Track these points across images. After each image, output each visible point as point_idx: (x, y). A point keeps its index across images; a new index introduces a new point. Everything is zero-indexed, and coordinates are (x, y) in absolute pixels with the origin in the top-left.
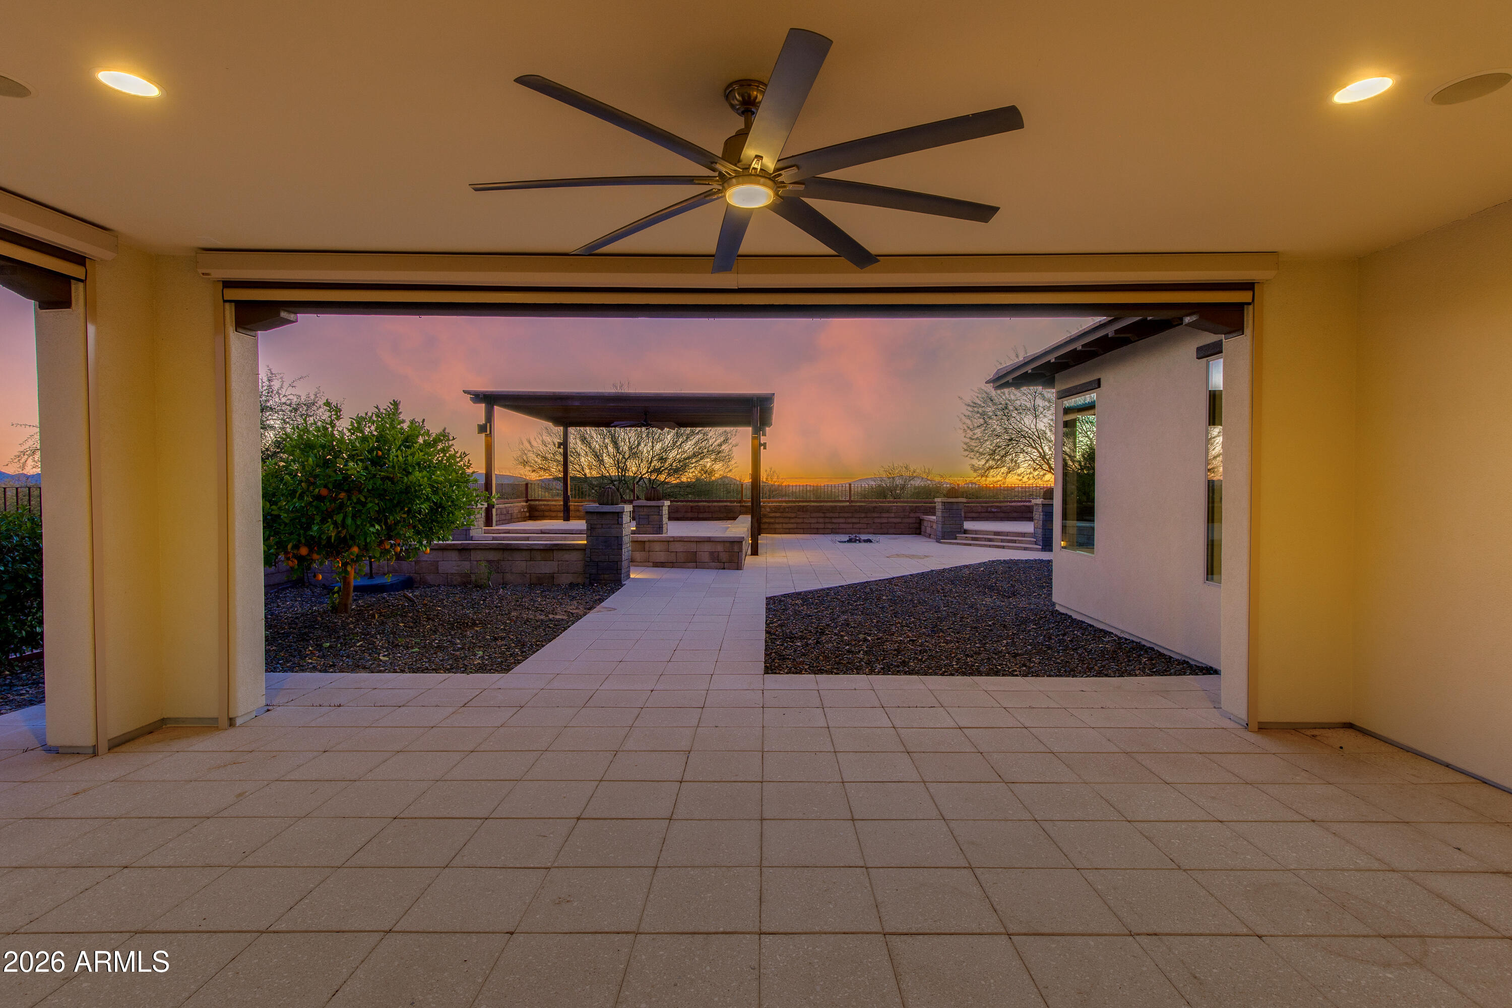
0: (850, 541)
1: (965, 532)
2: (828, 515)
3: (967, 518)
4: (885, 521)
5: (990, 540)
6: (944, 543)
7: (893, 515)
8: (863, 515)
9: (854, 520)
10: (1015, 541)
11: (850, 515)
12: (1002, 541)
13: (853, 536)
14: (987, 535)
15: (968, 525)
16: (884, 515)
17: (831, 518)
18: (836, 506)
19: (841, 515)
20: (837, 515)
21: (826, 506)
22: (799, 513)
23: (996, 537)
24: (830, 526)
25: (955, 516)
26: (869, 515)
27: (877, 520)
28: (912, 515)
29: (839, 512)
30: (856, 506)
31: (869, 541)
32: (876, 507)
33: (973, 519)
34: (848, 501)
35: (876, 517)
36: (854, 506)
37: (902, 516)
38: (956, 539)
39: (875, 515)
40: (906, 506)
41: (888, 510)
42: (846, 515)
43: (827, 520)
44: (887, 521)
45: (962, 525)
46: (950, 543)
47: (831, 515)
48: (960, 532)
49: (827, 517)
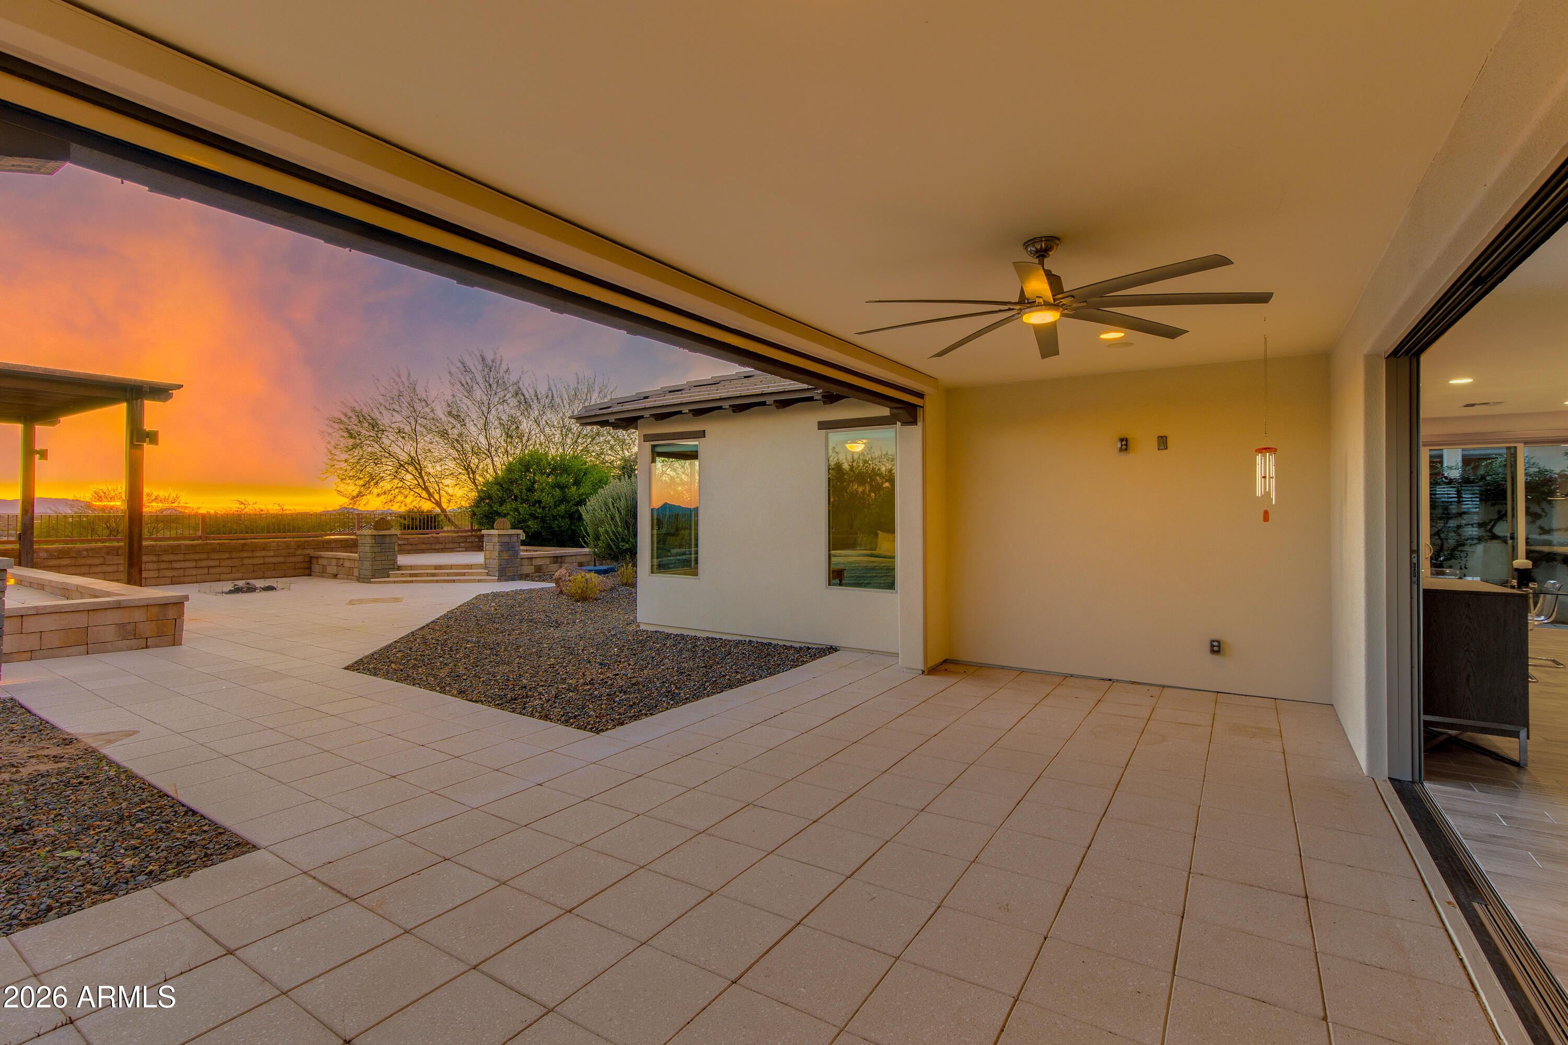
0: (237, 590)
1: (399, 568)
2: (164, 558)
3: (403, 551)
4: (261, 561)
5: (433, 575)
6: (375, 582)
7: (271, 553)
8: (226, 556)
9: (211, 563)
10: (464, 574)
11: (203, 556)
12: (448, 575)
13: (241, 583)
14: (426, 569)
15: (402, 560)
16: (258, 554)
17: (171, 562)
18: (179, 546)
19: (188, 557)
20: (181, 557)
21: (161, 546)
22: (108, 557)
23: (440, 571)
24: (169, 573)
25: (387, 550)
26: (234, 555)
27: (246, 561)
28: (299, 552)
29: (185, 554)
30: (215, 543)
31: (271, 588)
32: (244, 545)
33: (409, 552)
34: (200, 538)
35: (246, 557)
36: (211, 544)
37: (285, 554)
38: (388, 577)
39: (245, 554)
40: (291, 541)
41: (264, 548)
42: (197, 557)
43: (163, 566)
44: (262, 562)
45: (395, 561)
46: (380, 582)
47: (172, 557)
48: (393, 569)
49: (163, 561)
